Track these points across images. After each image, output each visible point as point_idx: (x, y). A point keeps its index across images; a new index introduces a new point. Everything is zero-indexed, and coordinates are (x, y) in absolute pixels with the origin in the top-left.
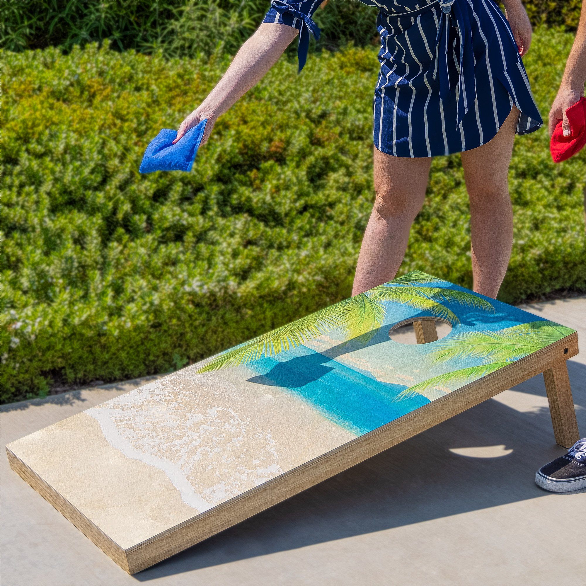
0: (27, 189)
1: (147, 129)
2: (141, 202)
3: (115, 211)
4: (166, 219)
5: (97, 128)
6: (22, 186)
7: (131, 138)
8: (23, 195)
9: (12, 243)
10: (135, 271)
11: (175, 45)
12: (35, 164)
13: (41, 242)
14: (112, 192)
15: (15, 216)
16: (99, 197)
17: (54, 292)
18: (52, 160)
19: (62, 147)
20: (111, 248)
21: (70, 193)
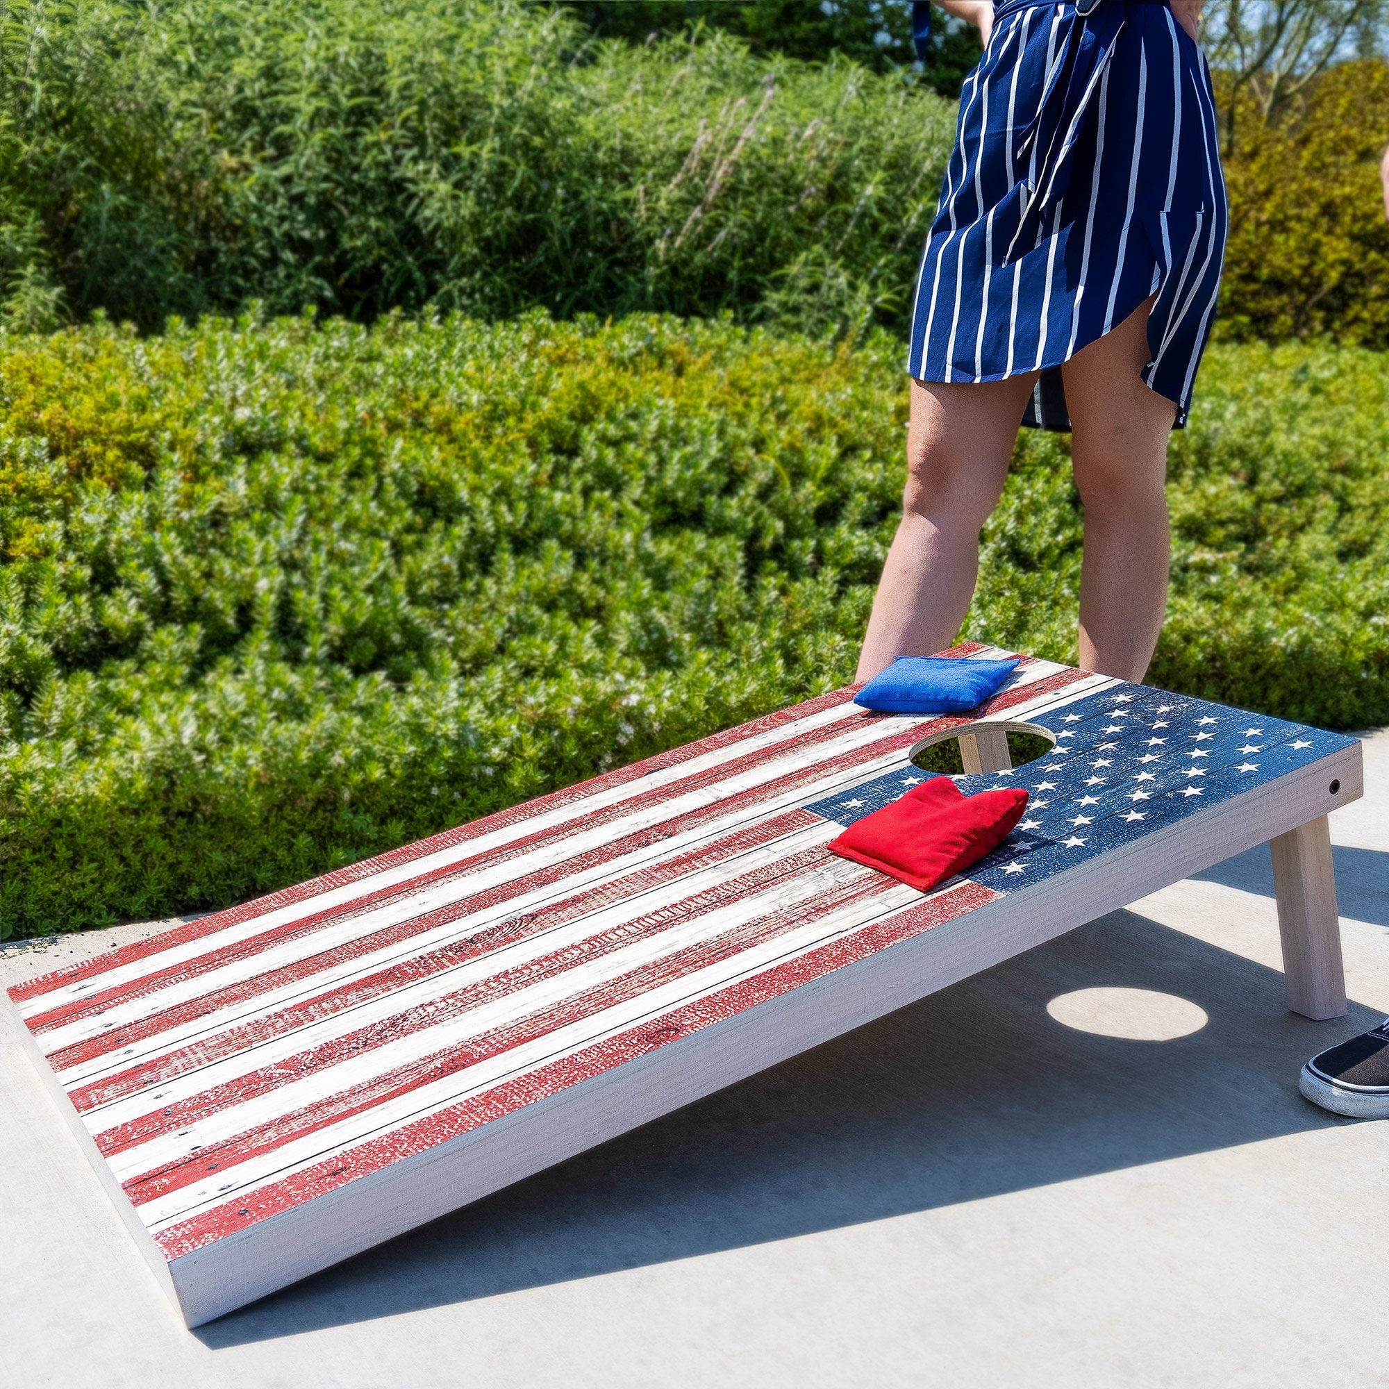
0: (597, 495)
2: (799, 522)
3: (758, 533)
4: (849, 545)
8: (594, 504)
9: (585, 577)
10: (814, 625)
12: (610, 454)
13: (639, 574)
14: (748, 502)
16: (729, 507)
17: (681, 655)
18: (638, 448)
19: (653, 426)
20: (764, 588)
21: (674, 504)
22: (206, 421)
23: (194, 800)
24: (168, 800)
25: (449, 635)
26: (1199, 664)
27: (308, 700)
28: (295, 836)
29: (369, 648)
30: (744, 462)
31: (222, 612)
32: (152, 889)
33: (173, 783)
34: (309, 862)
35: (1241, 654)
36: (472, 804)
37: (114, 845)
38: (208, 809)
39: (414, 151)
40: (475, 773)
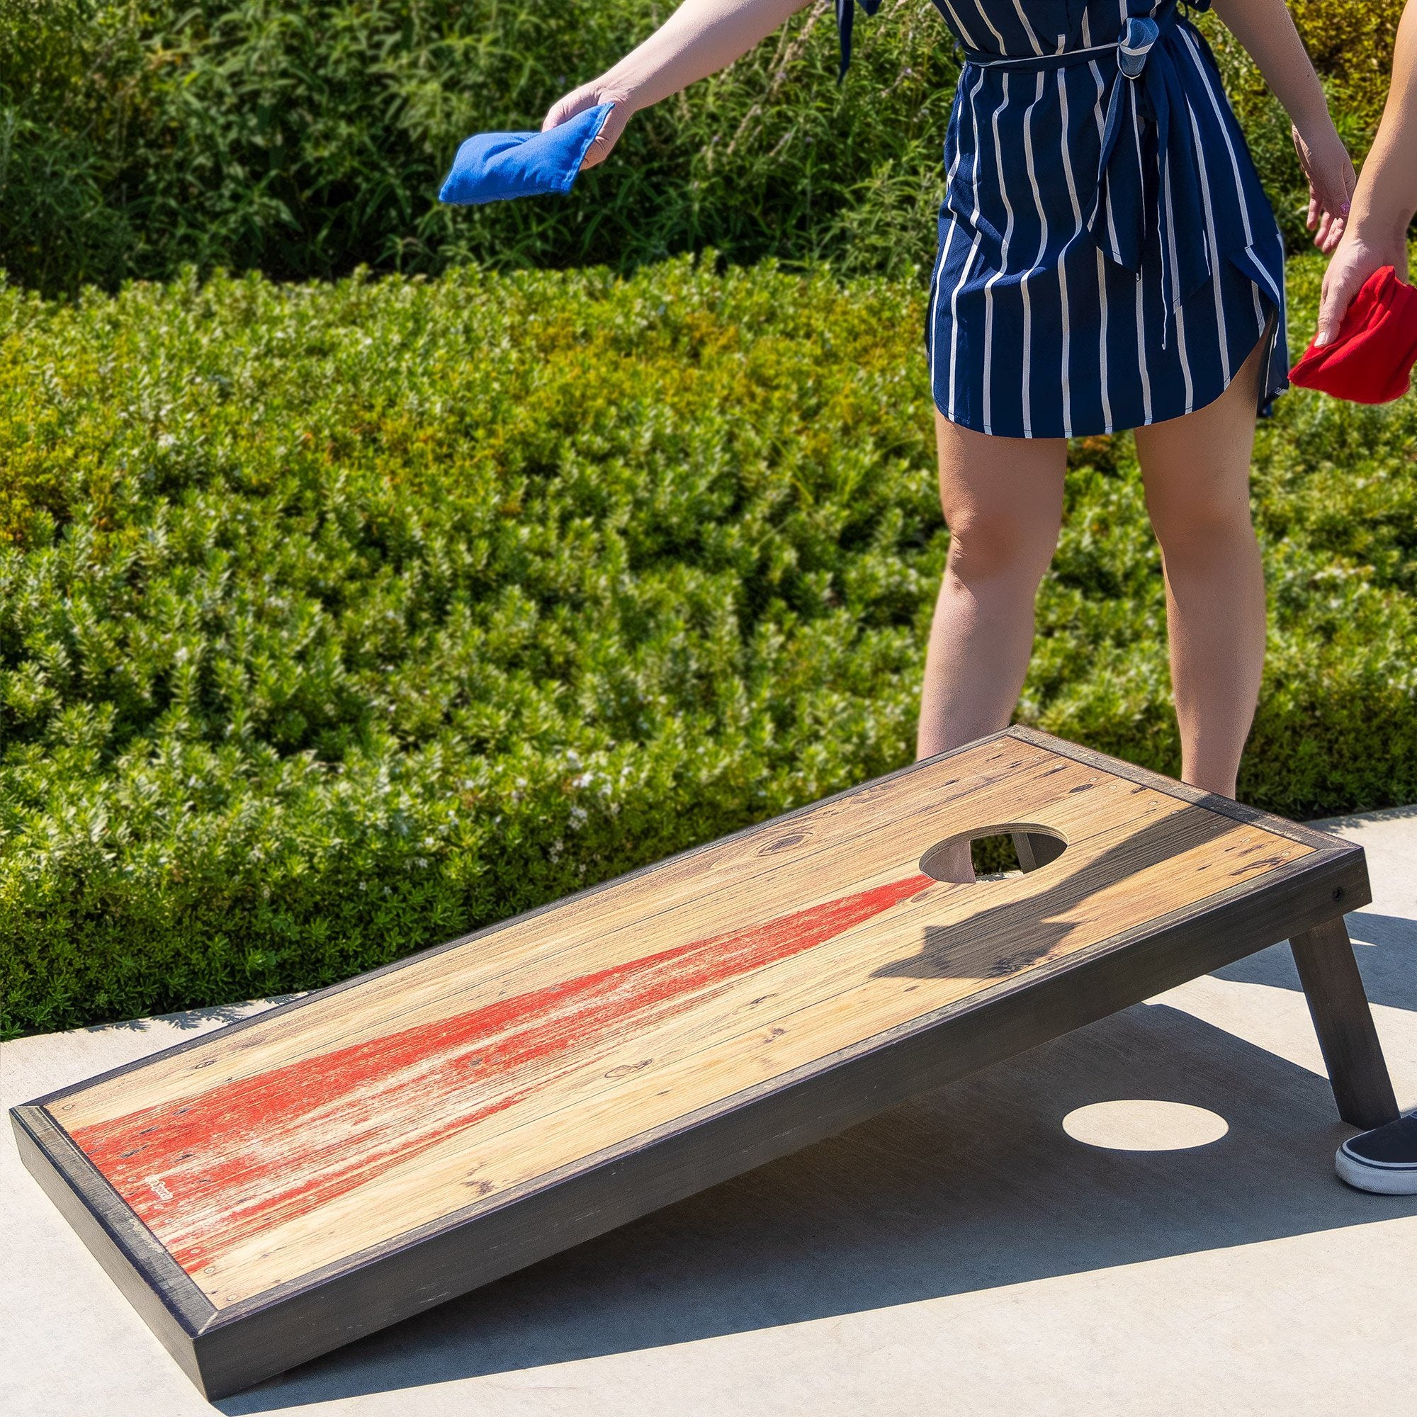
0: (577, 522)
1: (819, 406)
2: (818, 549)
3: (764, 566)
4: (874, 579)
5: (716, 401)
6: (565, 519)
7: (790, 422)
8: (571, 536)
9: (554, 628)
10: (816, 681)
11: (850, 261)
12: (592, 472)
13: (614, 625)
14: (756, 527)
15: (559, 573)
16: (730, 536)
17: (652, 721)
18: (627, 464)
19: (647, 437)
20: (762, 636)
21: (668, 531)
22: (123, 454)
23: (103, 901)
24: (76, 902)
25: (392, 702)
26: (1291, 713)
27: (228, 786)
28: (211, 938)
29: (300, 723)
30: (754, 477)
31: (137, 685)
32: (59, 997)
33: (81, 883)
34: (225, 967)
35: (1347, 700)
36: (405, 900)
37: (19, 951)
38: (117, 911)
39: (397, 37)
40: (408, 865)
